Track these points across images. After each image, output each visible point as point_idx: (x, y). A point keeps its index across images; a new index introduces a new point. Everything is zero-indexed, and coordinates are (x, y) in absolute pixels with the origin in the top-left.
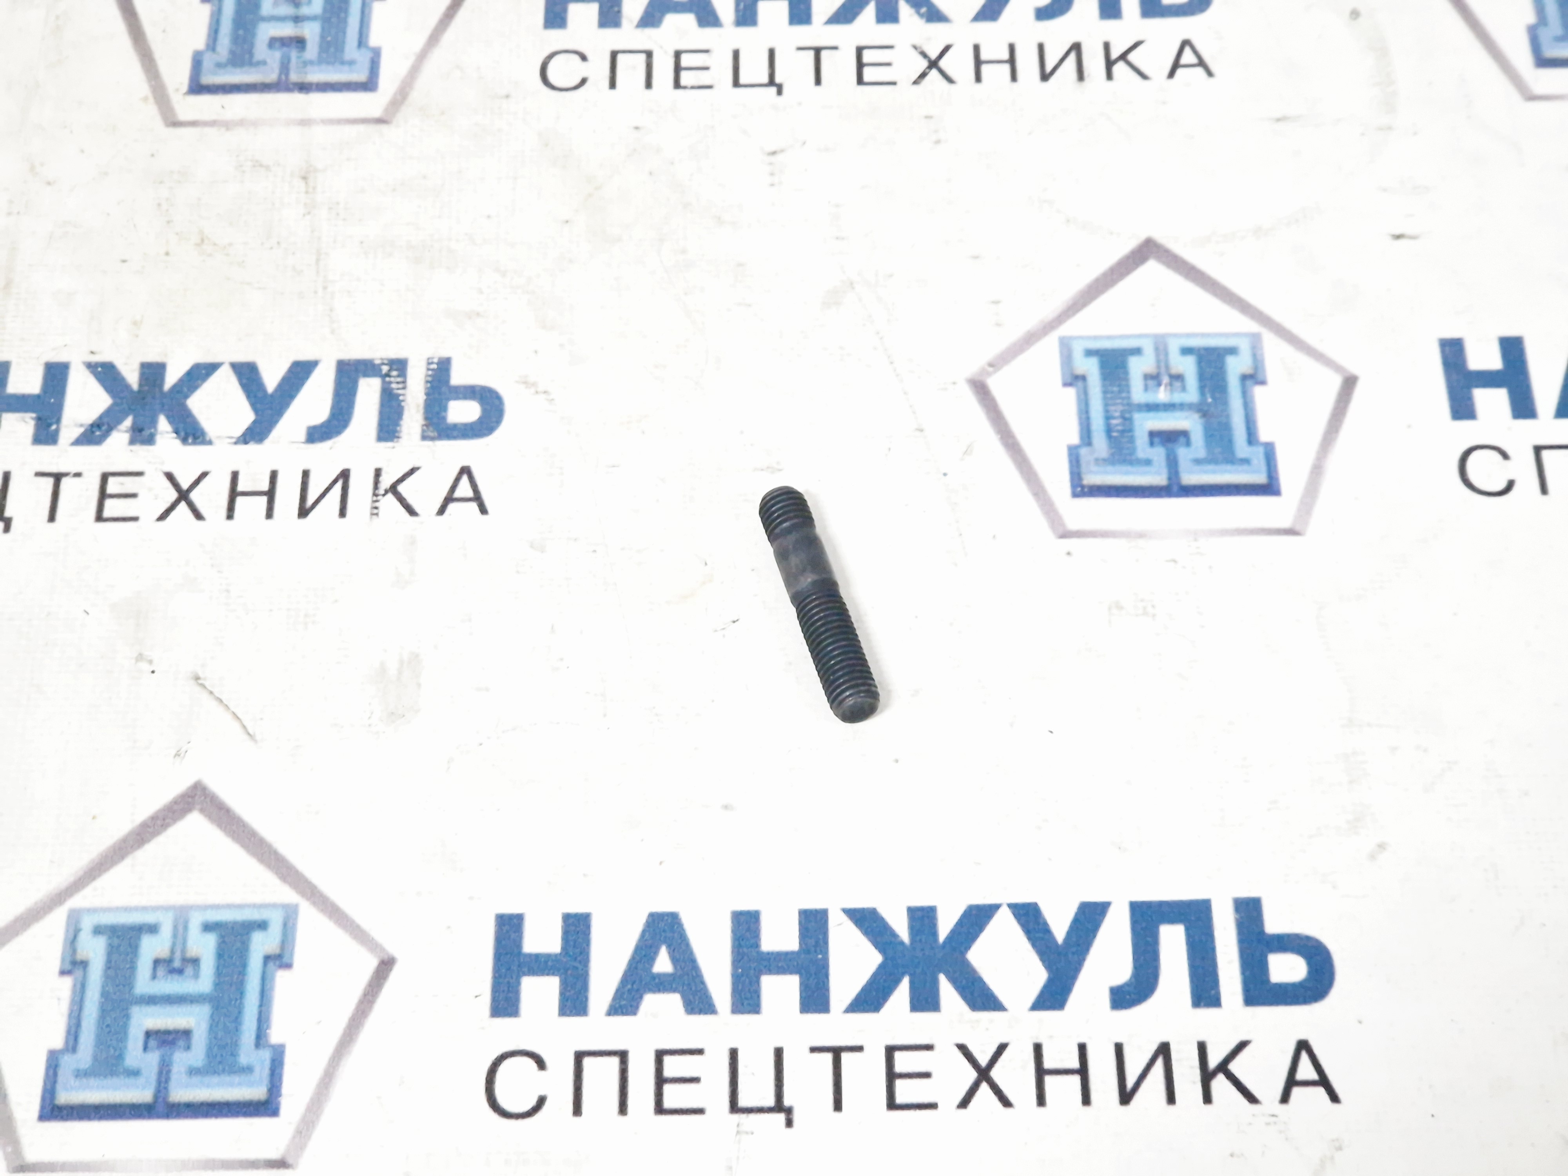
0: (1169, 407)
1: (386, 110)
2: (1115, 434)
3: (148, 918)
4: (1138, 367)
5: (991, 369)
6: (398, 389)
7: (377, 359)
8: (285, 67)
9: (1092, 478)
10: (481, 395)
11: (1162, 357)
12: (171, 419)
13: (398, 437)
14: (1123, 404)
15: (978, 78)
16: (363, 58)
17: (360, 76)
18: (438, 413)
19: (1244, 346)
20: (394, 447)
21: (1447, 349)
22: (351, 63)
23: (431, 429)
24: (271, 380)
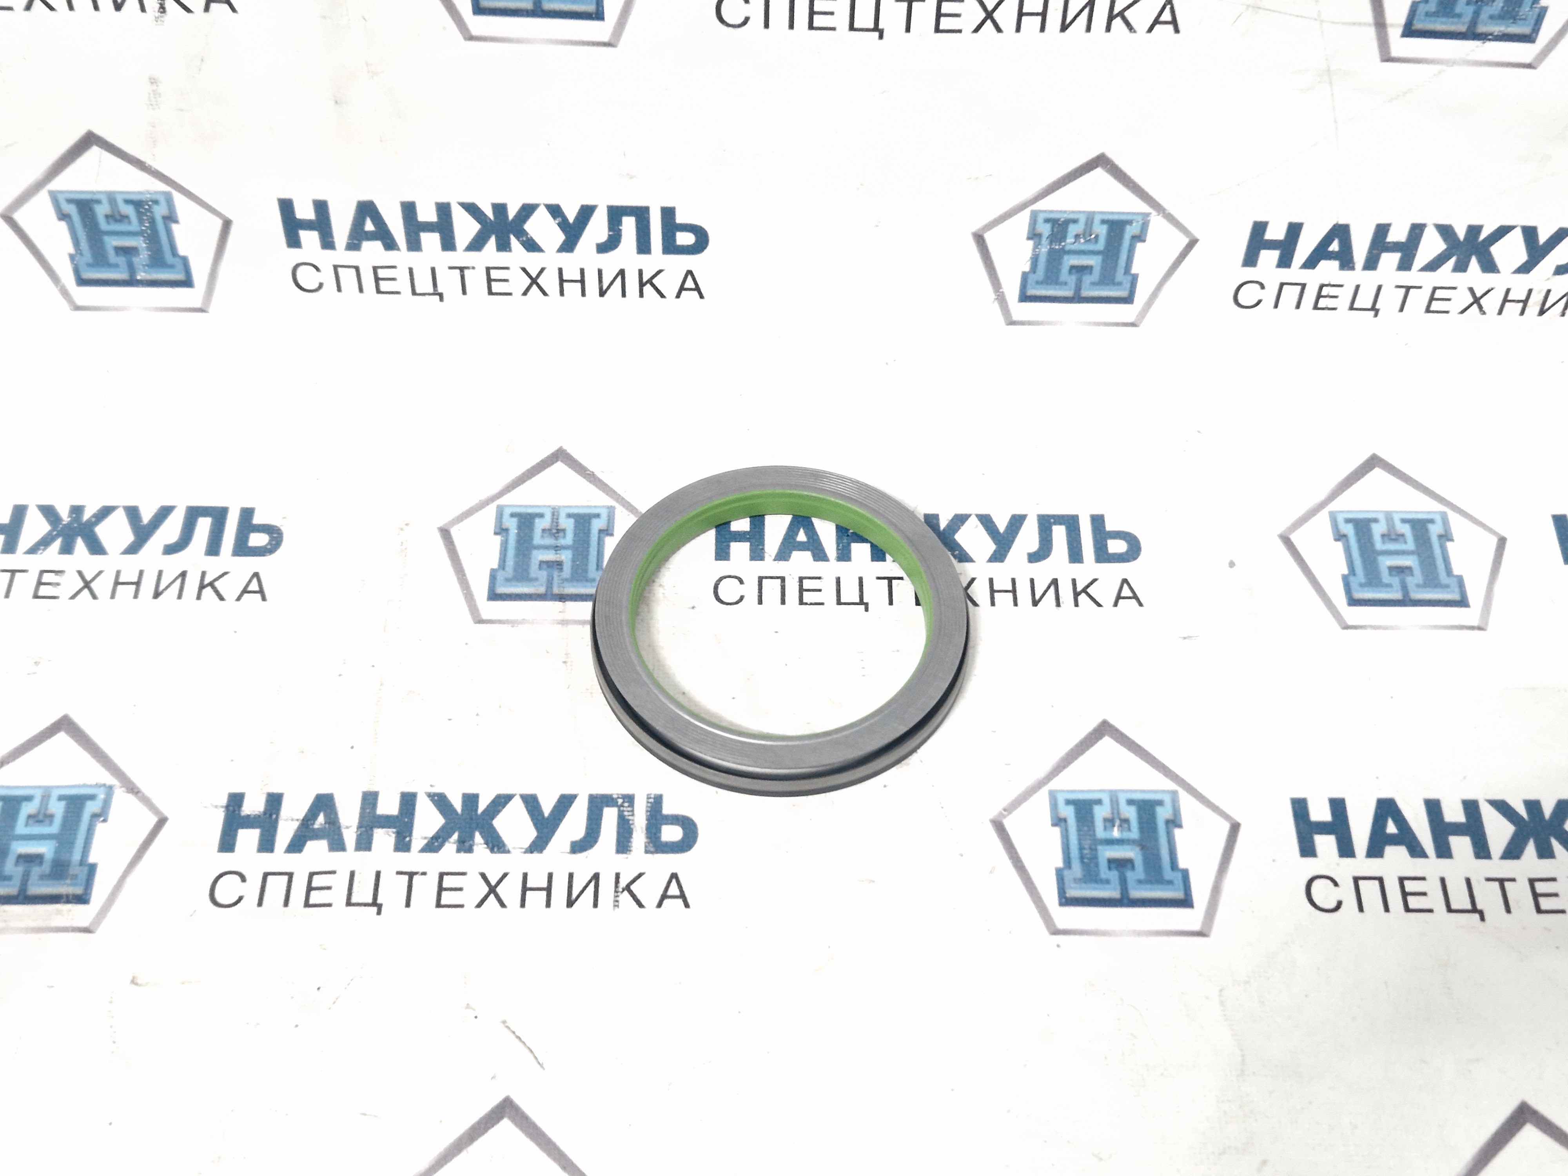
0: (1120, 842)
2: (1086, 860)
4: (1101, 813)
5: (1005, 813)
6: (629, 816)
7: (613, 794)
8: (550, 583)
9: (1073, 892)
10: (683, 822)
11: (1115, 806)
12: (483, 834)
13: (630, 851)
14: (1090, 840)
15: (993, 603)
18: (655, 834)
19: (1167, 799)
20: (627, 858)
21: (1297, 805)
22: (593, 580)
23: (651, 845)
24: (547, 807)
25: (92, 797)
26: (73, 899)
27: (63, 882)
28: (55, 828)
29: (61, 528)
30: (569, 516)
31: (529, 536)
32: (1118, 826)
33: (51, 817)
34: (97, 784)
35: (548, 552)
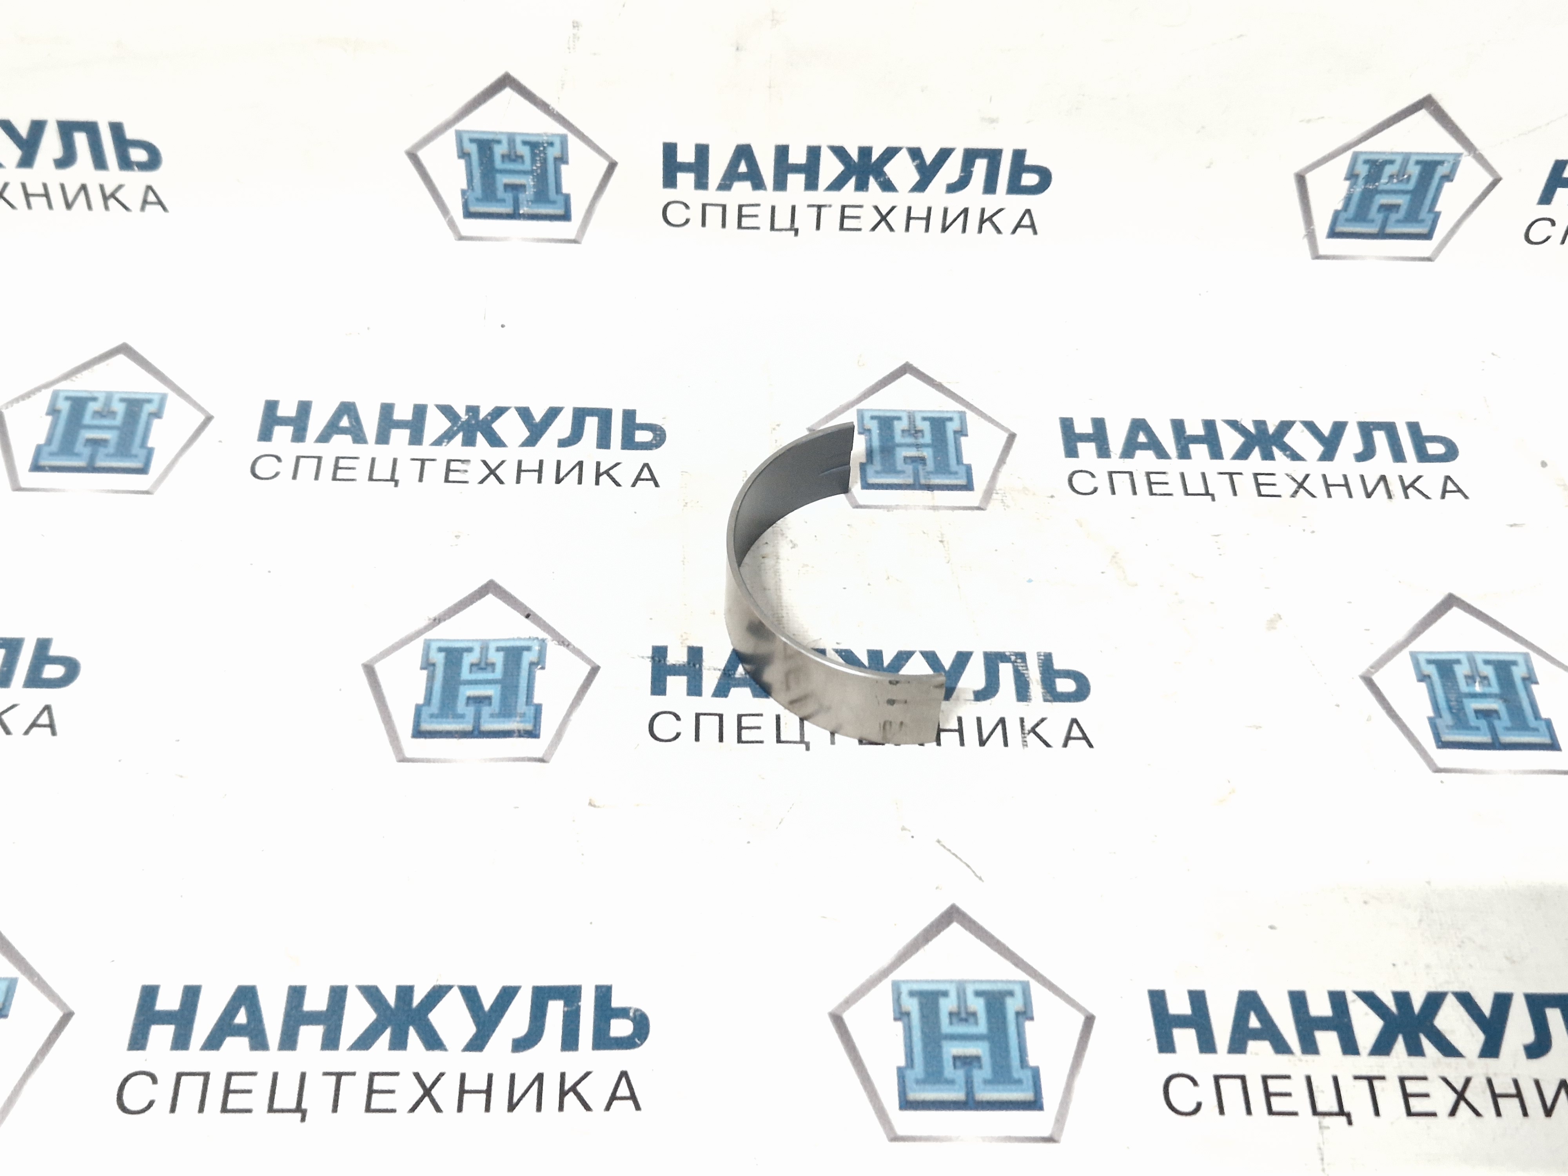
0: (1483, 696)
1: (981, 502)
2: (1454, 711)
3: (942, 987)
4: (1460, 671)
5: (1373, 670)
6: (1023, 670)
7: (1006, 652)
8: (916, 475)
9: (1447, 737)
10: (1074, 676)
11: (1473, 665)
13: (1030, 699)
14: (1456, 693)
15: (1329, 496)
16: (962, 471)
17: (962, 481)
18: (1051, 685)
19: (1520, 660)
20: (1028, 705)
22: (956, 473)
23: (1048, 695)
24: (946, 661)
25: (528, 649)
26: (525, 734)
27: (514, 719)
28: (498, 674)
29: (461, 424)
30: (924, 419)
31: (890, 436)
32: (1479, 682)
33: (493, 665)
34: (530, 637)
35: (910, 449)
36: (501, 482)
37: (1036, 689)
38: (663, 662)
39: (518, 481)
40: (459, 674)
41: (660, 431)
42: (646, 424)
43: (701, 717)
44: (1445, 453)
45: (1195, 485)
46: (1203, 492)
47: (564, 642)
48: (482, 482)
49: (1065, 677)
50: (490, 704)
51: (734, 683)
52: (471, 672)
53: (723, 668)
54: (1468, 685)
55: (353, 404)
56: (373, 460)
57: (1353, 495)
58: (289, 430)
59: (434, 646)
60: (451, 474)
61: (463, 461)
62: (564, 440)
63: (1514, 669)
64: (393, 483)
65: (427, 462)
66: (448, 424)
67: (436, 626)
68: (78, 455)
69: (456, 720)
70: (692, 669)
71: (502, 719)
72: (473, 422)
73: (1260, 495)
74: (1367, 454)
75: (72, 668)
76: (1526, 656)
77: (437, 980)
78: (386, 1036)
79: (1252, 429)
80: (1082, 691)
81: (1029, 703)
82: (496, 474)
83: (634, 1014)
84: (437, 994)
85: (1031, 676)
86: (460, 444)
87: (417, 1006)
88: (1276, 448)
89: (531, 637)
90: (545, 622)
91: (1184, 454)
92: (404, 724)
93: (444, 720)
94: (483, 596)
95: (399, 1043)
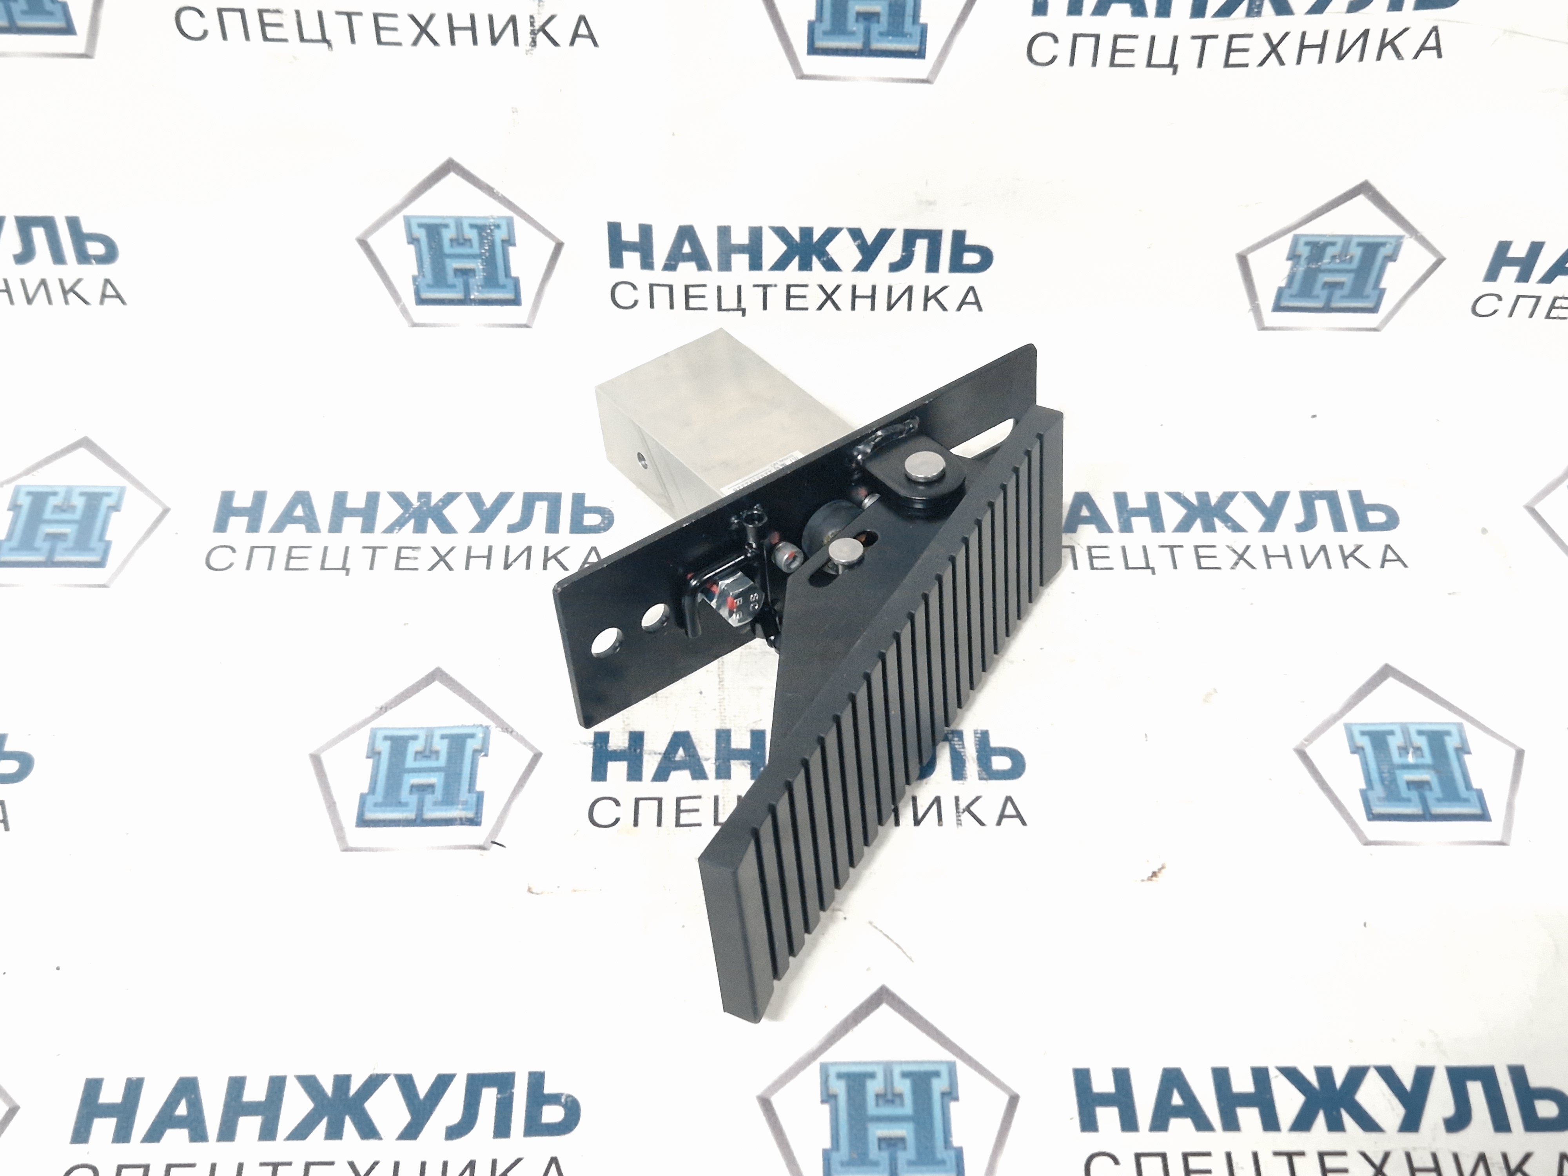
36: (450, 569)
37: (972, 767)
38: (604, 748)
39: (467, 568)
40: (403, 761)
41: (609, 514)
42: (595, 507)
43: (641, 803)
44: (1386, 522)
45: (1137, 559)
46: (1144, 565)
47: (507, 729)
48: (431, 569)
49: (1001, 755)
50: (433, 792)
51: (673, 766)
52: (415, 760)
53: (663, 752)
54: (1400, 755)
55: (307, 493)
56: (326, 549)
57: (1293, 565)
58: (244, 521)
59: (380, 735)
60: (401, 561)
61: (413, 548)
62: (513, 525)
63: (1448, 739)
64: (344, 572)
65: (378, 550)
66: (400, 511)
67: (383, 714)
68: (37, 550)
69: (400, 808)
70: (634, 753)
71: (445, 807)
72: (425, 509)
73: (1200, 567)
74: (1308, 524)
75: (26, 763)
76: (1460, 727)
77: (374, 1069)
78: (322, 1127)
79: (1194, 501)
80: (1018, 767)
81: (965, 782)
82: (446, 560)
83: (566, 1100)
84: (374, 1082)
85: (968, 755)
86: (412, 531)
87: (353, 1095)
88: (1218, 519)
89: (476, 724)
90: (489, 709)
91: (1126, 527)
92: (349, 814)
93: (388, 809)
94: (431, 683)
95: (334, 1132)
